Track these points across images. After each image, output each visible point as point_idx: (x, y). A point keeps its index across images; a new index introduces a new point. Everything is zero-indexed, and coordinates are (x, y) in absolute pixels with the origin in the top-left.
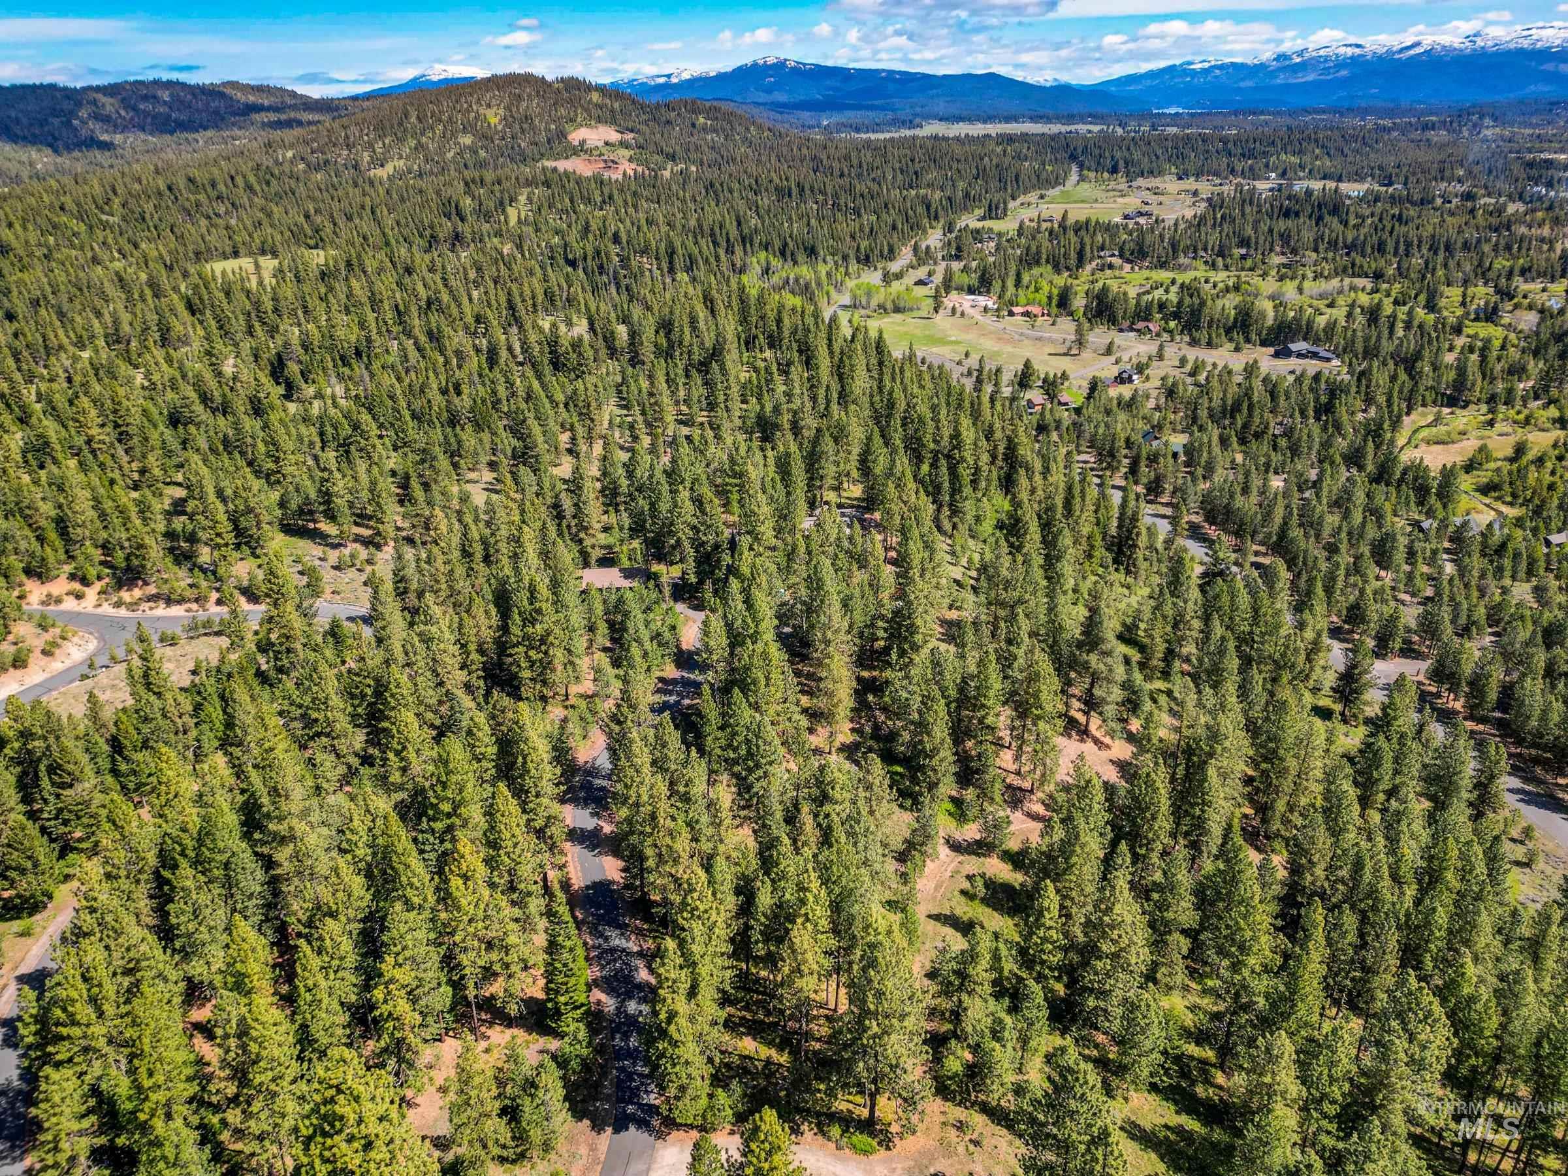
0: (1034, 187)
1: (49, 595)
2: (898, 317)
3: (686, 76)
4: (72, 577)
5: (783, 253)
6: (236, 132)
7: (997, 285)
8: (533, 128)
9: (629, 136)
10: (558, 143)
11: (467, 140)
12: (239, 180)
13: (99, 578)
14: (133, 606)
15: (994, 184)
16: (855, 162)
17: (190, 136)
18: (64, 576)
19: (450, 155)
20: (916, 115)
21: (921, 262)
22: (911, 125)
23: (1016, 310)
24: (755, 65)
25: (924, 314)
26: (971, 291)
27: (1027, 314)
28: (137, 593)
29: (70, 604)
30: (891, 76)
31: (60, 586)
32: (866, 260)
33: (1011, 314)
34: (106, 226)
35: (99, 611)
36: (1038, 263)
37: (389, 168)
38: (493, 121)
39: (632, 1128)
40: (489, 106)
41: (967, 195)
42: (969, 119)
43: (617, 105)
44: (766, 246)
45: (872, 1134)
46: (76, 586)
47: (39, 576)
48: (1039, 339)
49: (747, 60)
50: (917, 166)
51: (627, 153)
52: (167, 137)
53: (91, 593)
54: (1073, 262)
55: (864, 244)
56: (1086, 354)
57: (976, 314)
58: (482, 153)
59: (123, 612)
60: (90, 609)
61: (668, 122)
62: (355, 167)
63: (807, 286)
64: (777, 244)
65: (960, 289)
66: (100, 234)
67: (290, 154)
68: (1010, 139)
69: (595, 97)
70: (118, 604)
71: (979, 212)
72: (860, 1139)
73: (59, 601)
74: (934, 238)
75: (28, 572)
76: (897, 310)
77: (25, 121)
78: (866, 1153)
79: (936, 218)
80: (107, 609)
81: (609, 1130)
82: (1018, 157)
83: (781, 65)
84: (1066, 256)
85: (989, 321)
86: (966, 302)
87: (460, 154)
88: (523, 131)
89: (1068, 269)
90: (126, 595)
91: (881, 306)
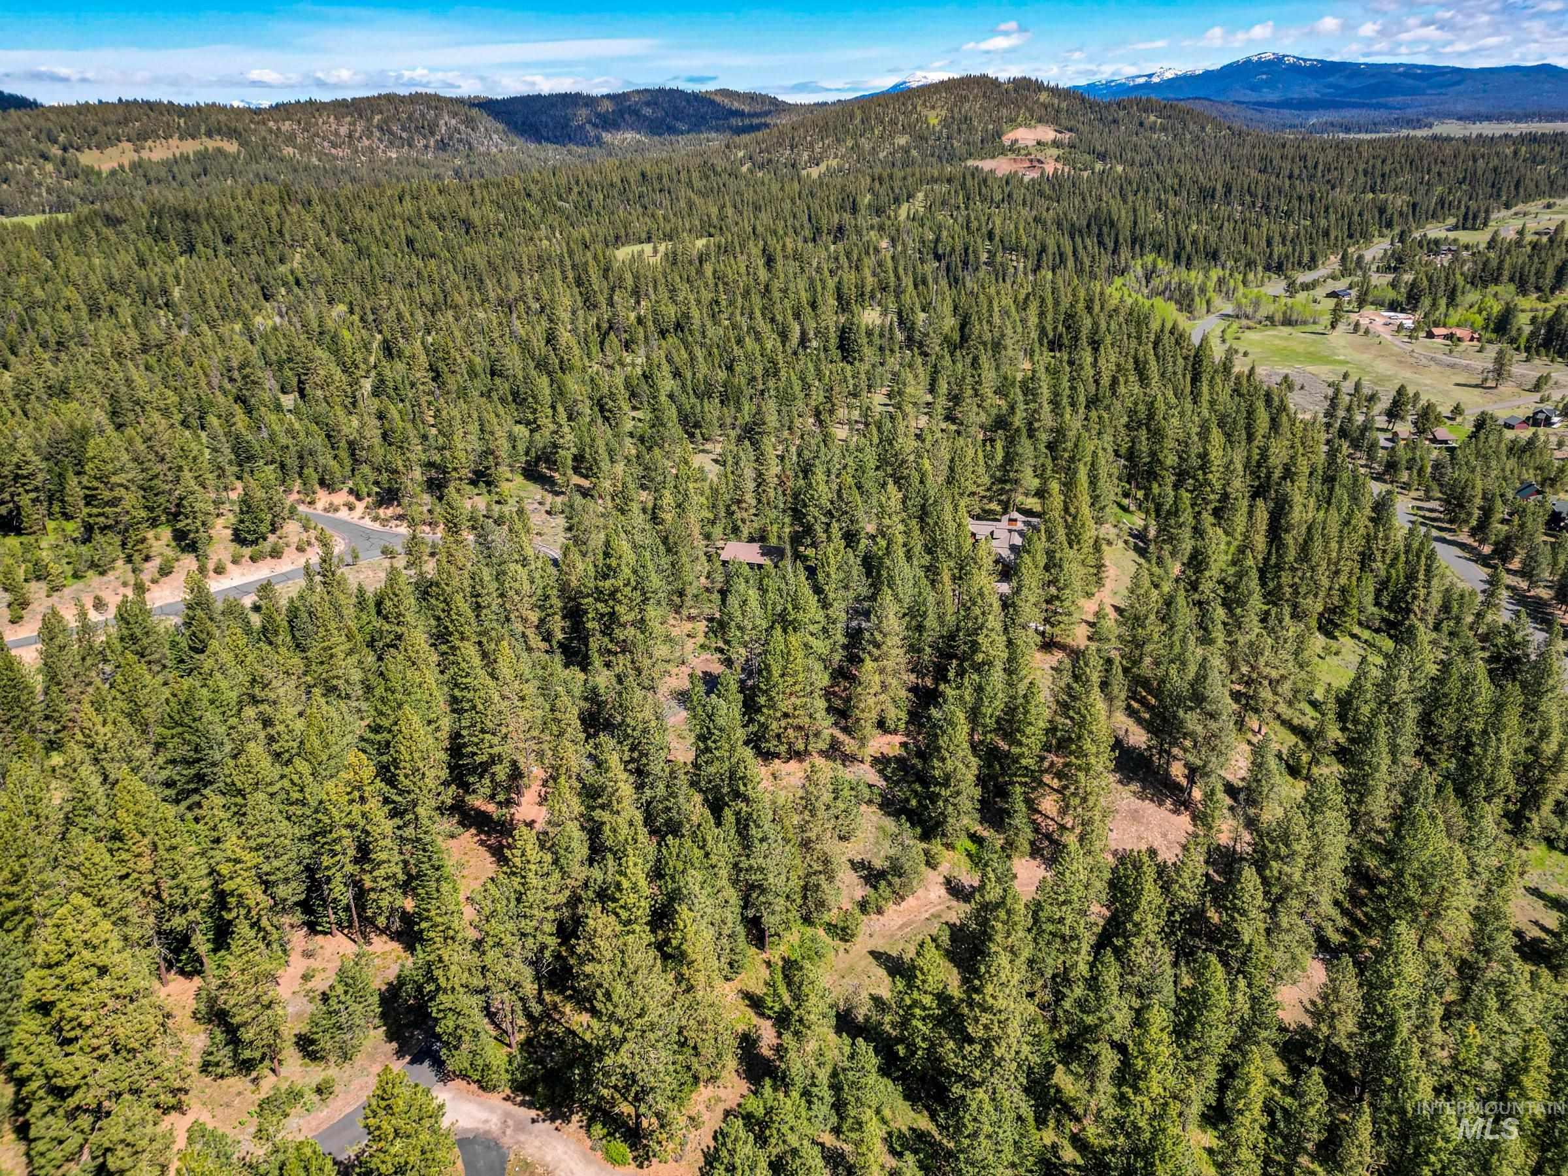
0: (1542, 194)
1: (331, 504)
2: (1286, 330)
3: (1169, 75)
4: (351, 491)
5: (1177, 258)
6: (714, 135)
7: (1426, 302)
8: (971, 129)
9: (1066, 137)
10: (992, 144)
11: (902, 140)
12: (684, 176)
13: (369, 495)
14: (384, 522)
15: (1483, 190)
16: (1310, 164)
17: (673, 138)
18: (346, 489)
19: (882, 155)
20: (1427, 115)
21: (1345, 272)
22: (1417, 123)
23: (1436, 331)
24: (1248, 62)
25: (1318, 328)
26: (1393, 306)
27: (1449, 337)
28: (390, 512)
29: (343, 514)
30: (1409, 71)
31: (341, 498)
32: (1278, 268)
33: (1430, 335)
34: (558, 210)
35: (362, 522)
36: (1496, 281)
37: (823, 167)
38: (933, 122)
39: (426, 1063)
40: (933, 108)
41: (1441, 202)
42: (1499, 119)
43: (1064, 105)
44: (1158, 248)
45: (633, 1147)
46: (352, 499)
47: (328, 486)
48: (1452, 366)
49: (1240, 57)
50: (1387, 169)
51: (1055, 152)
52: (656, 138)
53: (360, 506)
54: (1548, 282)
55: (1278, 249)
56: (1506, 388)
57: (1386, 335)
58: (914, 153)
59: (377, 526)
60: (356, 520)
61: (1115, 121)
62: (793, 166)
63: (1189, 292)
64: (1172, 246)
65: (1379, 304)
66: (550, 217)
67: (741, 154)
68: (1533, 139)
69: (1043, 97)
70: (375, 519)
71: (1451, 221)
72: (620, 1147)
73: (336, 510)
74: (1377, 248)
75: (322, 483)
76: (1288, 322)
77: (551, 124)
78: (614, 1161)
79: (1389, 225)
80: (367, 522)
81: (408, 1058)
82: (1534, 160)
83: (1280, 59)
84: (1539, 274)
85: (1399, 343)
86: (1377, 319)
87: (893, 154)
88: (959, 130)
89: (1538, 289)
90: (382, 512)
91: (1270, 318)
